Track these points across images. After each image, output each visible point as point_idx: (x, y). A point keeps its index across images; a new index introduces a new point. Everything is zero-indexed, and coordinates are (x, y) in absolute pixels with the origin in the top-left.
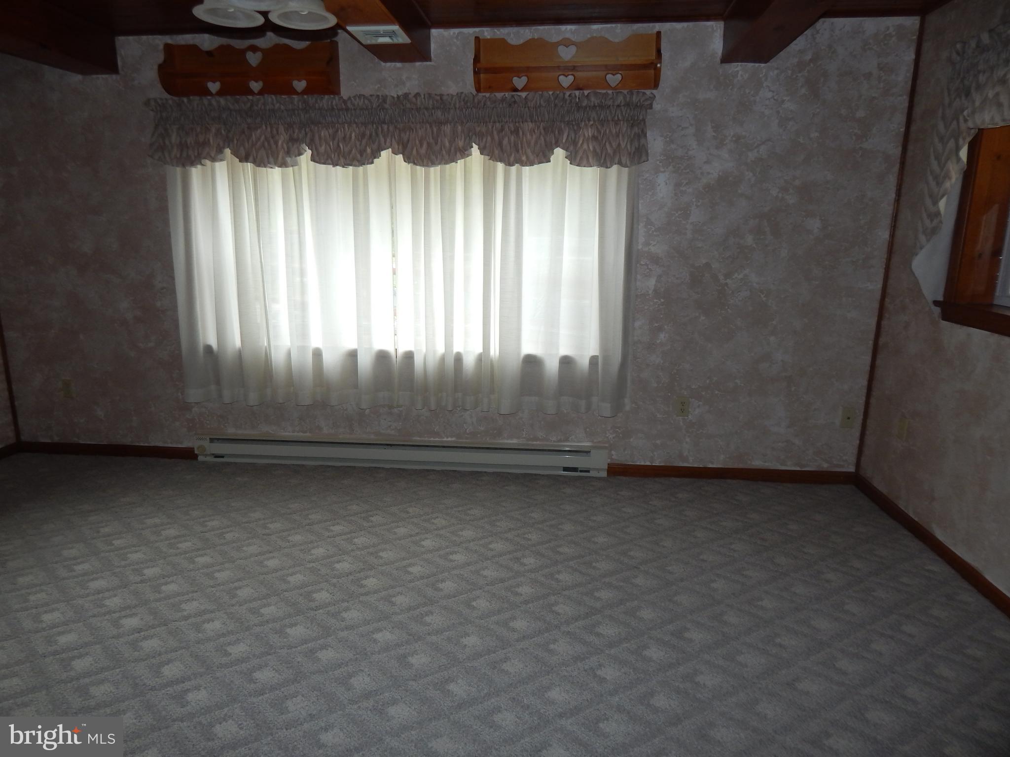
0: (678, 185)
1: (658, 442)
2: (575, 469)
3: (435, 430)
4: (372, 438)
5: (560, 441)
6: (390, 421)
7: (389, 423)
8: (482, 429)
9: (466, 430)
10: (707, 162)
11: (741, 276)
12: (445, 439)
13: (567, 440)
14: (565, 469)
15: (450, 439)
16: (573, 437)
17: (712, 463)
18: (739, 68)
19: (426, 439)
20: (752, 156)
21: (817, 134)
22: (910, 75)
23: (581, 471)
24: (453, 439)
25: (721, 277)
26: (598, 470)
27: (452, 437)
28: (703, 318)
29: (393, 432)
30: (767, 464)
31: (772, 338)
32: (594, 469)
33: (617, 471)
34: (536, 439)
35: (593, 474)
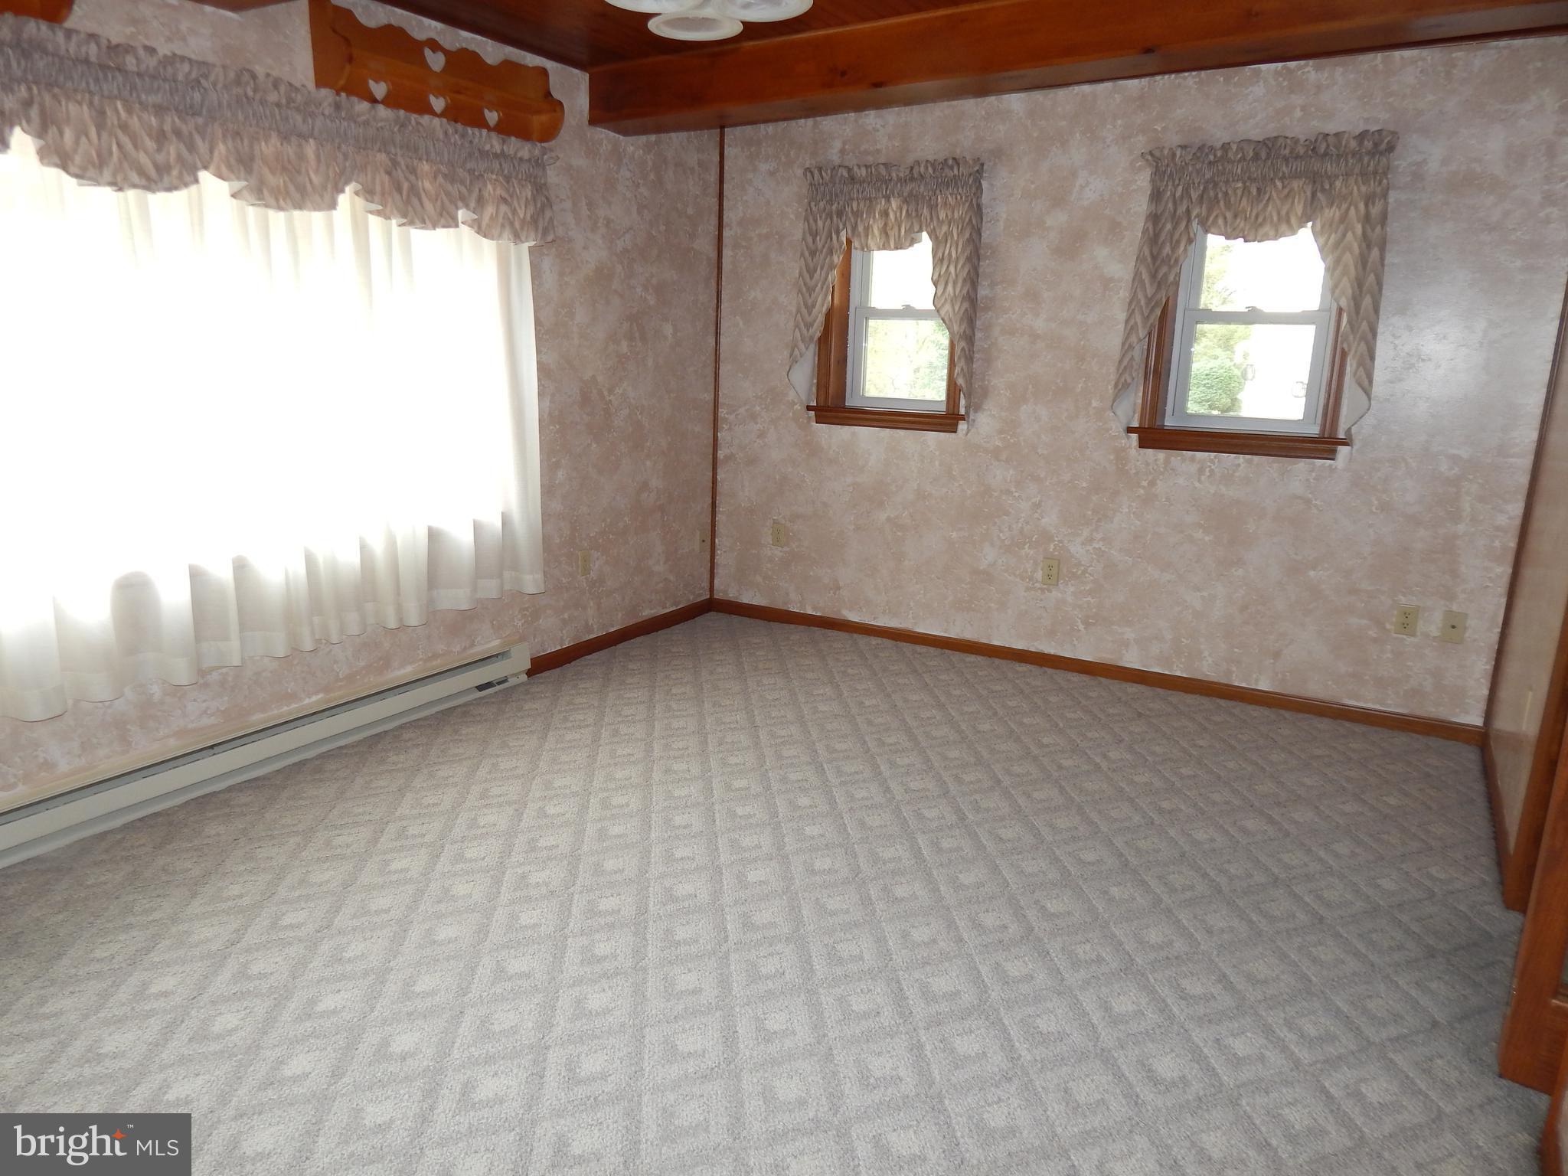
0: (562, 274)
1: (566, 616)
2: (489, 685)
3: (289, 691)
4: (174, 746)
5: (465, 649)
6: (205, 701)
7: (204, 705)
8: (362, 664)
9: (338, 673)
10: (585, 248)
11: (621, 391)
12: (307, 701)
13: (472, 645)
14: (481, 688)
15: (314, 698)
16: (479, 638)
17: (613, 627)
18: (603, 136)
19: (276, 712)
20: (620, 245)
21: (664, 227)
22: (718, 177)
23: (499, 683)
24: (321, 696)
25: (606, 393)
26: (516, 675)
27: (316, 693)
28: (594, 446)
29: (212, 720)
30: (652, 612)
31: (648, 463)
32: (513, 675)
33: (541, 665)
34: (435, 656)
35: (513, 681)
